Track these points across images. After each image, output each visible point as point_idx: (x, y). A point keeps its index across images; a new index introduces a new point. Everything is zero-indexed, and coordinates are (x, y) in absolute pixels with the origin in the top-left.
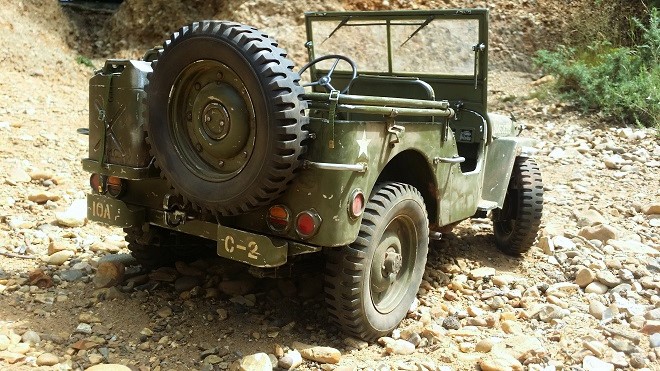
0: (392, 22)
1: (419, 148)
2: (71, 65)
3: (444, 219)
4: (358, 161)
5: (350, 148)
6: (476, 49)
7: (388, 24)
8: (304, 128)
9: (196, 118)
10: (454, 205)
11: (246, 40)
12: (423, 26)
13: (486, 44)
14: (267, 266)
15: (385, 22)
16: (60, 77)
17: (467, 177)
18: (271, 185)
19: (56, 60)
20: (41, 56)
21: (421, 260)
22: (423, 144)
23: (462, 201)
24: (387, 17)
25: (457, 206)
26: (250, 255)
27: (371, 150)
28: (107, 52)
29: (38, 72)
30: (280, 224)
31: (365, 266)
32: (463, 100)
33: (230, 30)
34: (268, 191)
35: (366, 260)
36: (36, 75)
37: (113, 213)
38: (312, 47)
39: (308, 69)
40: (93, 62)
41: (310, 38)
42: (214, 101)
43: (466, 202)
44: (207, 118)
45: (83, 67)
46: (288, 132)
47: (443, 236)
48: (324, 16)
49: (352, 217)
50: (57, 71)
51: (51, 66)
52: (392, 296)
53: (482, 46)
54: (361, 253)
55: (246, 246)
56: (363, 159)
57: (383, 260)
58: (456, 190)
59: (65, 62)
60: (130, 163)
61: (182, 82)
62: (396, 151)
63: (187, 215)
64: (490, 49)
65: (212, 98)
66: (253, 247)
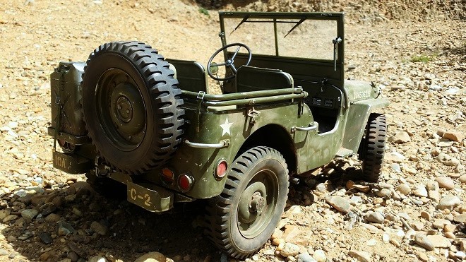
0: (277, 20)
1: (277, 122)
2: (195, 14)
3: (302, 169)
4: (221, 139)
5: (214, 131)
6: (335, 42)
7: (275, 22)
8: (180, 118)
9: (113, 106)
10: (311, 158)
11: (138, 58)
12: (298, 23)
13: (342, 38)
14: (157, 211)
15: (272, 20)
16: (187, 22)
17: (322, 137)
18: (156, 158)
19: (187, 11)
20: (178, 9)
21: (282, 198)
22: (281, 119)
23: (319, 154)
24: (274, 17)
25: (314, 158)
26: (146, 203)
27: (233, 130)
28: (219, 5)
29: (174, 19)
30: (168, 180)
31: (232, 210)
32: (327, 77)
33: (129, 49)
34: (154, 161)
35: (232, 205)
36: (174, 21)
37: (67, 165)
38: (224, 36)
39: (222, 52)
40: (209, 12)
41: (223, 30)
42: (123, 96)
43: (322, 154)
44: (119, 107)
45: (202, 15)
46: (166, 123)
47: (300, 181)
48: (231, 15)
49: (218, 178)
50: (186, 18)
51: (184, 15)
52: (259, 225)
53: (340, 40)
54: (228, 200)
55: (143, 196)
56: (227, 136)
57: (250, 201)
58: (312, 147)
59: (192, 12)
60: (75, 133)
61: (103, 81)
62: (255, 128)
63: (112, 169)
64: (345, 42)
65: (121, 94)
66: (147, 198)
